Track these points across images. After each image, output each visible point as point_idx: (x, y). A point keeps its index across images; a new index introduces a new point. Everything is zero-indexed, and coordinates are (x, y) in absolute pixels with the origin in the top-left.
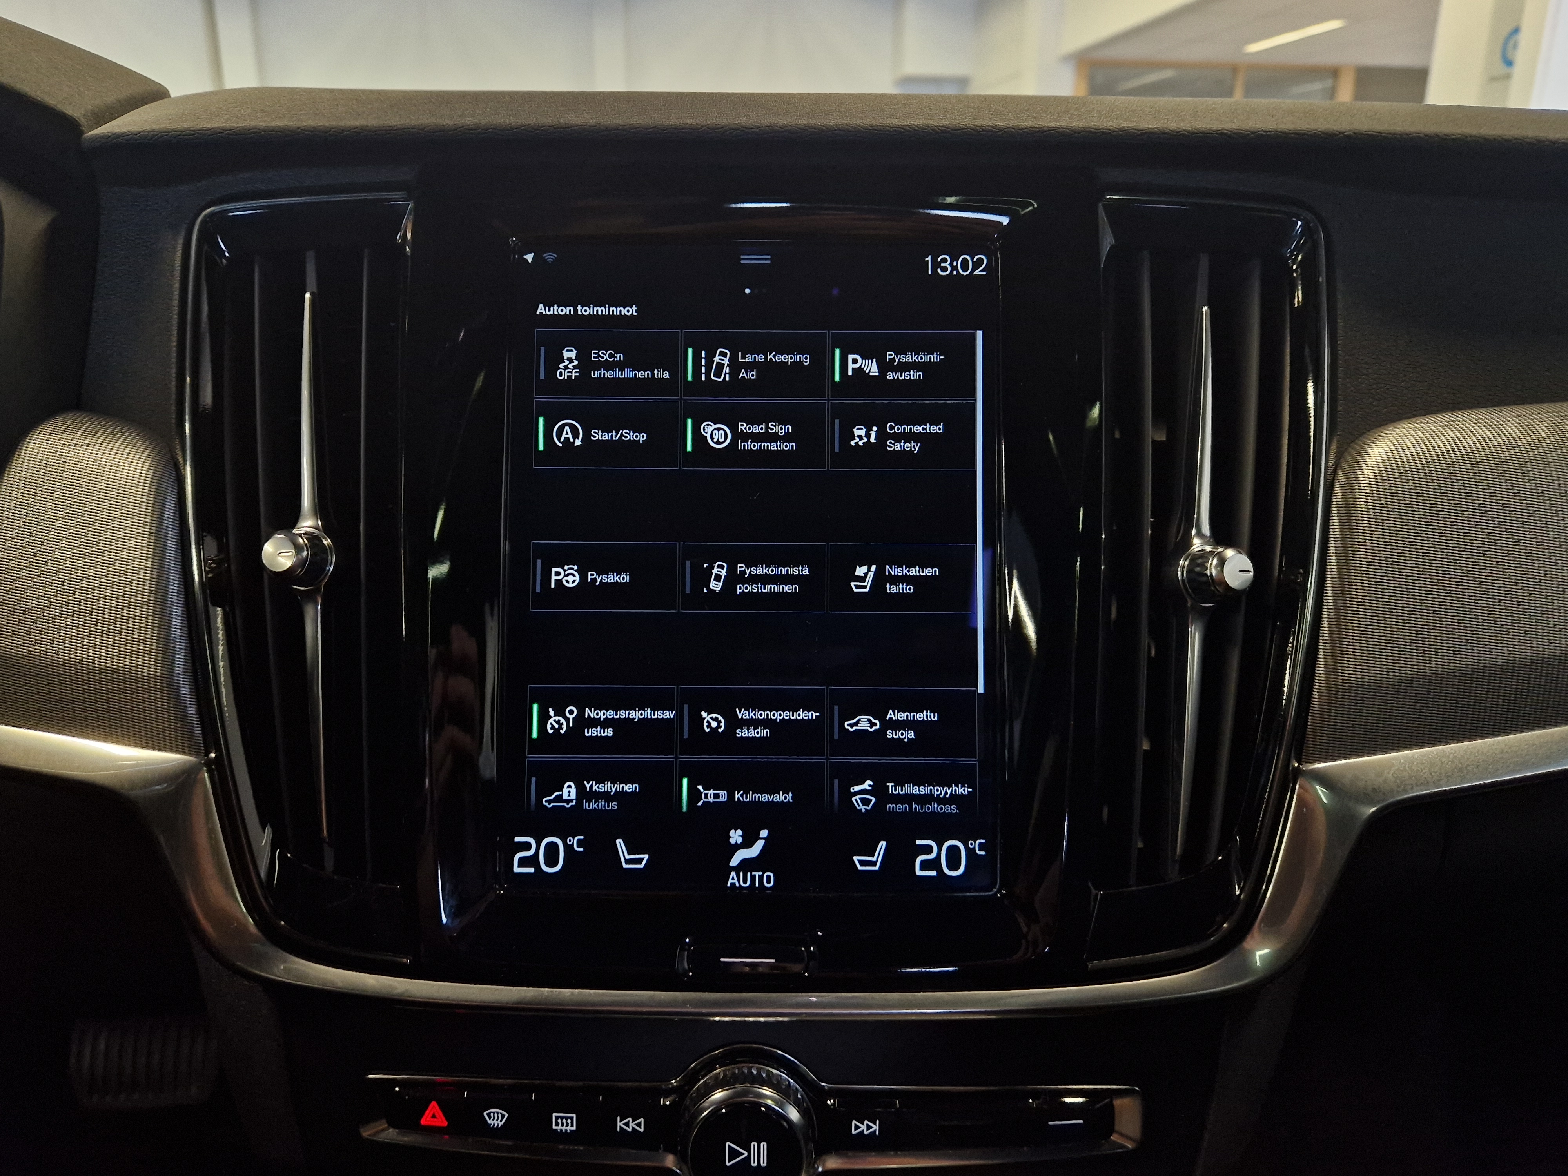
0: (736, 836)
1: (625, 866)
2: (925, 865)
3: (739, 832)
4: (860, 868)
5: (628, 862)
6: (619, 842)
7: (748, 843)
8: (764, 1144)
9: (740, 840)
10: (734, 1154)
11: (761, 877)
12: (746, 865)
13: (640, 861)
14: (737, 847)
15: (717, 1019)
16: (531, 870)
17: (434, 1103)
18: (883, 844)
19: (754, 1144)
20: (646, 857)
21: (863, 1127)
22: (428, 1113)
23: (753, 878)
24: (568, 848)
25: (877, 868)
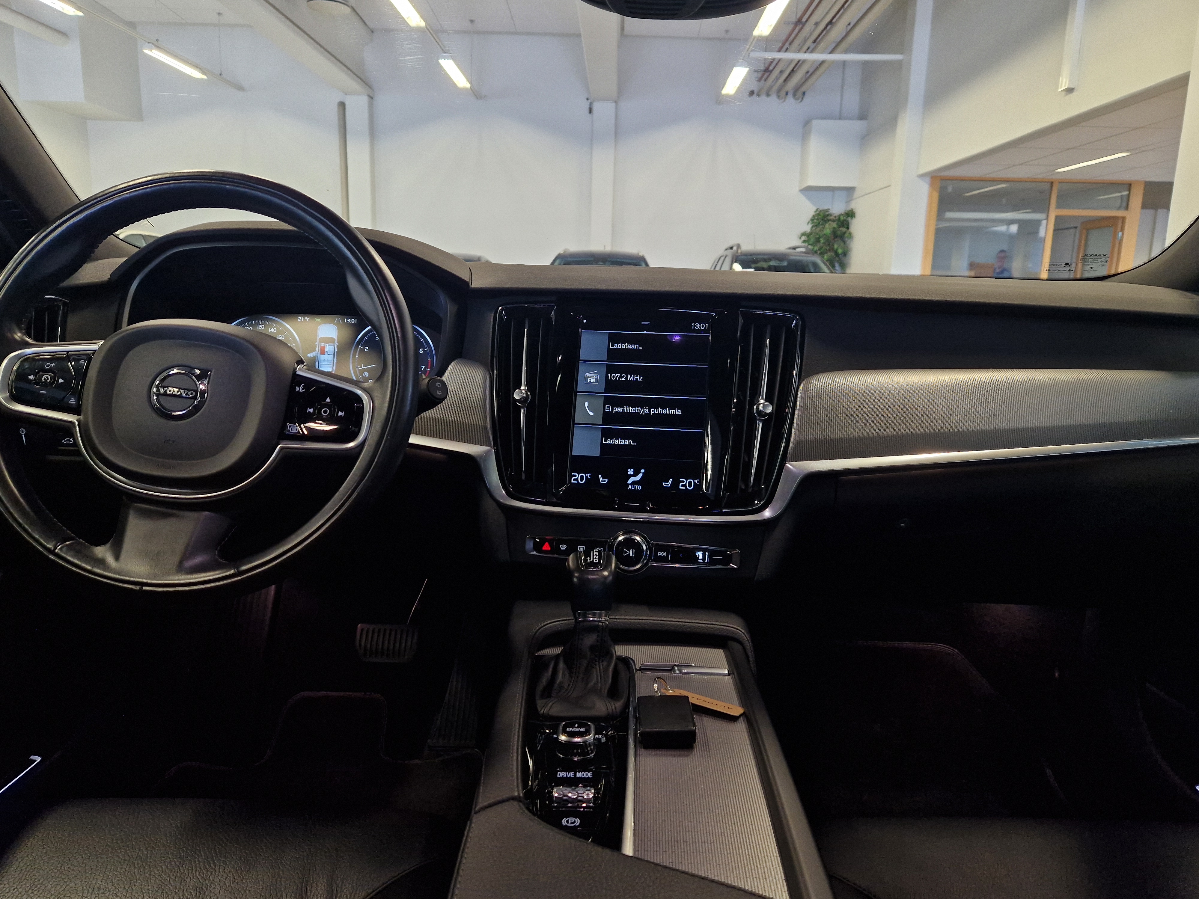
0: (631, 471)
1: (601, 482)
2: (682, 486)
3: (632, 470)
4: (664, 486)
5: (602, 481)
6: (600, 476)
7: (635, 474)
8: (634, 550)
9: (632, 473)
10: (626, 552)
11: (637, 487)
12: (634, 483)
13: (605, 481)
14: (631, 476)
15: (624, 519)
16: (576, 482)
17: (547, 543)
18: (671, 480)
19: (631, 550)
20: (607, 480)
21: (661, 554)
22: (545, 546)
23: (635, 487)
24: (586, 477)
25: (669, 486)
